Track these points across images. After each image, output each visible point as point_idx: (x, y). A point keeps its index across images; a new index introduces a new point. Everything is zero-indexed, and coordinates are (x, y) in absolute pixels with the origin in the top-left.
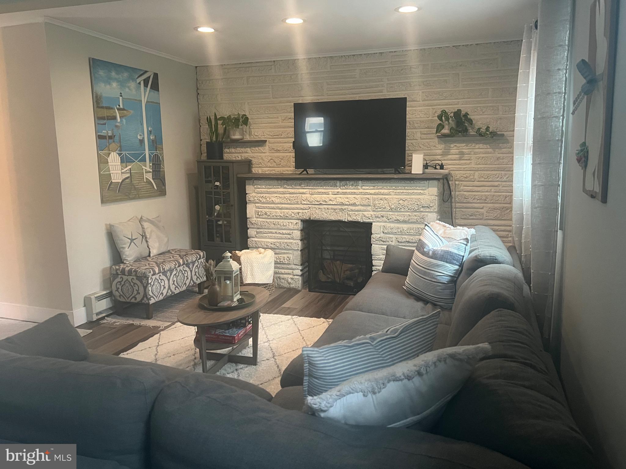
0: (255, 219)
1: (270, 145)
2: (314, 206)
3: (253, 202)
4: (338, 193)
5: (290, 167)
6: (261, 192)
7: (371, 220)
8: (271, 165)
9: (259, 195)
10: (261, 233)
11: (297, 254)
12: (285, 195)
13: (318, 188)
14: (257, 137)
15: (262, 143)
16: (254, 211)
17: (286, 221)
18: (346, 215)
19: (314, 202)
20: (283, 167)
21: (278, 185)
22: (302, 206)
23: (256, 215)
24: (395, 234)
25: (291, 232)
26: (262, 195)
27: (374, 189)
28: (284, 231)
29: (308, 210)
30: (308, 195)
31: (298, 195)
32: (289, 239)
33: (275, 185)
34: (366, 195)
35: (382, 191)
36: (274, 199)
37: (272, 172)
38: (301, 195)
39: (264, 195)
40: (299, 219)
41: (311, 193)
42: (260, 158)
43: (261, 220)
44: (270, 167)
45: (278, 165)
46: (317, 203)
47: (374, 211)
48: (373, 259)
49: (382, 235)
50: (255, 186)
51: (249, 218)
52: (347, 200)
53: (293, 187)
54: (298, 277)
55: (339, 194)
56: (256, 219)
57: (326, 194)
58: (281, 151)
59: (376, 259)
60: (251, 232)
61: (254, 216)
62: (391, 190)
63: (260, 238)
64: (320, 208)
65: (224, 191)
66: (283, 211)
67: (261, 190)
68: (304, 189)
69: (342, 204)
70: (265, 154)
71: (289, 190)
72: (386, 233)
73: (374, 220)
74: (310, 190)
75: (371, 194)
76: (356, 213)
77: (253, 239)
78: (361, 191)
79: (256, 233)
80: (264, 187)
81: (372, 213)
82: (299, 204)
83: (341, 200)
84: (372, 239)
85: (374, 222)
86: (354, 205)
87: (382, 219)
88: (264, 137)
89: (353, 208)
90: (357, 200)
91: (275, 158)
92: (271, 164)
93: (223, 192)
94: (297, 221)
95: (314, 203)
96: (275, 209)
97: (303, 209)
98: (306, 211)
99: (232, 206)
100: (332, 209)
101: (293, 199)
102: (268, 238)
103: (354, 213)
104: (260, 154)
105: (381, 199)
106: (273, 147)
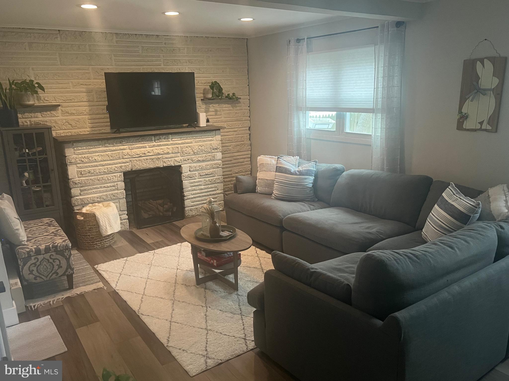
0: (77, 179)
1: (63, 109)
2: (134, 159)
3: (74, 163)
4: (154, 146)
5: (86, 128)
6: (81, 153)
7: (181, 164)
9: (80, 156)
10: (85, 190)
11: (123, 201)
12: (107, 153)
13: (136, 143)
14: (47, 102)
15: (54, 107)
16: (76, 171)
17: (109, 175)
18: (162, 162)
20: (79, 128)
21: (99, 145)
22: (124, 160)
23: (79, 175)
24: (198, 170)
25: (116, 183)
26: (83, 156)
27: (181, 140)
28: (109, 185)
29: (129, 163)
30: (128, 151)
31: (119, 151)
32: (114, 190)
33: (96, 145)
34: (175, 145)
35: (187, 141)
36: (96, 158)
38: (121, 151)
39: (86, 155)
40: (121, 172)
41: (131, 148)
42: (53, 121)
43: (84, 178)
45: (73, 127)
46: (137, 156)
47: (182, 156)
48: (184, 191)
49: (189, 173)
50: (75, 148)
51: (71, 179)
52: (162, 150)
53: (114, 145)
54: (126, 221)
55: (154, 147)
56: (79, 179)
57: (144, 148)
58: (76, 114)
59: (187, 191)
60: (75, 191)
61: (77, 176)
62: (192, 140)
63: (84, 195)
64: (140, 160)
66: (106, 167)
67: (81, 151)
68: (124, 145)
69: (159, 154)
70: (58, 118)
71: (110, 148)
72: (192, 171)
73: (183, 163)
74: (129, 146)
75: (179, 144)
76: (169, 159)
77: (77, 198)
78: (171, 142)
79: (79, 192)
80: (84, 148)
81: (180, 158)
82: (121, 159)
83: (157, 151)
84: (183, 177)
85: (183, 164)
86: (168, 153)
87: (188, 161)
88: (55, 101)
89: (167, 156)
90: (169, 150)
91: (70, 121)
92: (66, 126)
93: (39, 158)
94: (120, 174)
95: (135, 156)
96: (97, 166)
97: (125, 163)
99: (52, 170)
100: (150, 159)
101: (115, 156)
102: (93, 194)
104: (53, 118)
105: (186, 147)
106: (67, 111)
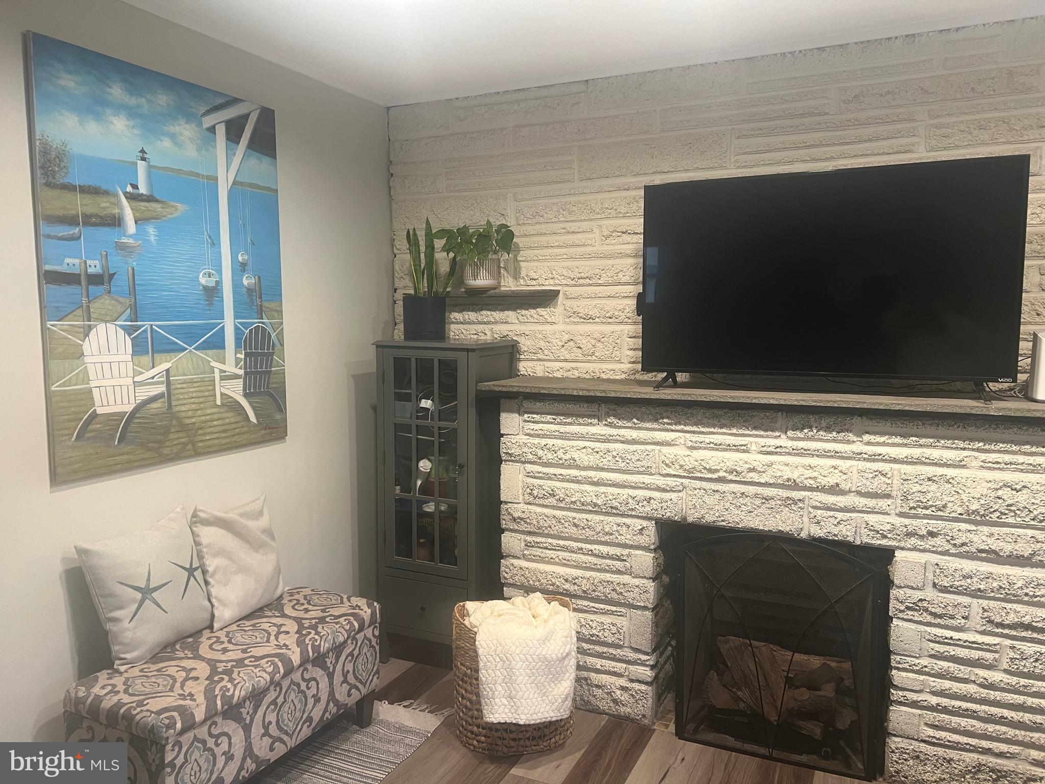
0: (522, 506)
1: (568, 303)
2: (698, 484)
3: (518, 458)
4: (777, 451)
5: (620, 362)
6: (540, 432)
7: (891, 543)
8: (568, 357)
9: (536, 441)
10: (537, 545)
11: (643, 619)
12: (611, 446)
13: (712, 430)
14: (534, 283)
15: (544, 298)
16: (520, 484)
17: (611, 519)
18: (806, 519)
19: (700, 471)
20: (601, 360)
21: (590, 417)
22: (661, 482)
23: (527, 497)
24: (978, 594)
25: (626, 552)
26: (543, 442)
27: (905, 445)
28: (605, 549)
29: (681, 494)
30: (681, 451)
31: (649, 447)
32: (619, 572)
33: (582, 416)
34: (874, 461)
35: (935, 454)
36: (576, 456)
37: (569, 374)
38: (658, 447)
39: (550, 442)
40: (649, 519)
41: (690, 444)
42: (540, 336)
43: (539, 510)
44: (566, 360)
45: (588, 356)
46: (710, 476)
47: (901, 515)
48: (893, 664)
49: (930, 594)
50: (526, 416)
51: (506, 503)
52: (809, 473)
53: (635, 424)
54: (643, 687)
55: (780, 454)
56: (526, 506)
57: (738, 450)
58: (597, 320)
59: (906, 666)
60: (510, 541)
61: (521, 498)
62: (966, 453)
63: (534, 561)
64: (717, 491)
65: (443, 424)
66: (603, 489)
67: (541, 426)
68: (668, 430)
69: (795, 486)
70: (554, 327)
71: (622, 432)
72: (944, 590)
73: (902, 544)
74: (688, 435)
75: (895, 461)
76: (840, 515)
77: (516, 562)
78: (857, 447)
79: (523, 544)
80: (549, 418)
81: (898, 521)
82: (651, 474)
83: (787, 473)
84: (893, 604)
85: (902, 549)
86: (835, 490)
87: (932, 541)
88: (551, 282)
89: (830, 499)
90: (844, 477)
91: (581, 337)
92: (570, 351)
93: (440, 428)
94: (645, 523)
95: (699, 475)
96: (579, 482)
97: (664, 490)
98: (674, 496)
99: (461, 466)
100: (756, 495)
101: (634, 458)
102: (557, 564)
103: (832, 513)
104: (541, 328)
105: (929, 479)
106: (576, 309)
